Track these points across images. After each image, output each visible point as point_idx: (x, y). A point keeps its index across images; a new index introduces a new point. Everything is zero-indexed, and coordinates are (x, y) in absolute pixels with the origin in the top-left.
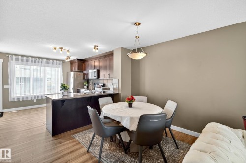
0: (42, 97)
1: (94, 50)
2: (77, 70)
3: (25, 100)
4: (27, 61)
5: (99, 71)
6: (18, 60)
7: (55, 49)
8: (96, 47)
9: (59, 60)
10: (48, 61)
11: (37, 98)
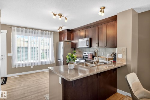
0: (37, 63)
1: (100, 13)
2: (66, 40)
3: (24, 66)
4: (26, 32)
5: (91, 39)
6: (19, 32)
7: (55, 15)
8: (102, 9)
9: (51, 31)
10: (42, 32)
11: (33, 65)
